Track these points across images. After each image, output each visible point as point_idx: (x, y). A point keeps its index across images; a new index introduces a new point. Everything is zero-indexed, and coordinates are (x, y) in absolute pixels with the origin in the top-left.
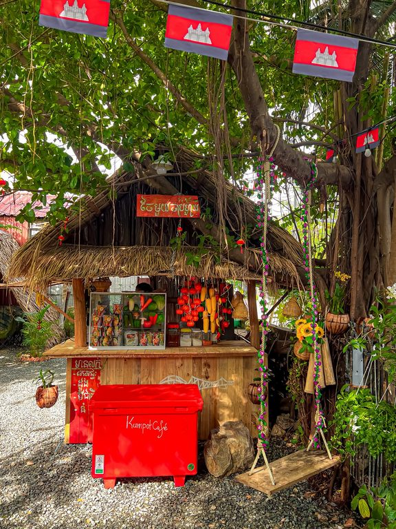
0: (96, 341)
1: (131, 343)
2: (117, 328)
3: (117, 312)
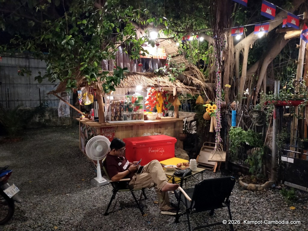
0: (113, 118)
1: (129, 119)
2: (122, 112)
3: (122, 104)
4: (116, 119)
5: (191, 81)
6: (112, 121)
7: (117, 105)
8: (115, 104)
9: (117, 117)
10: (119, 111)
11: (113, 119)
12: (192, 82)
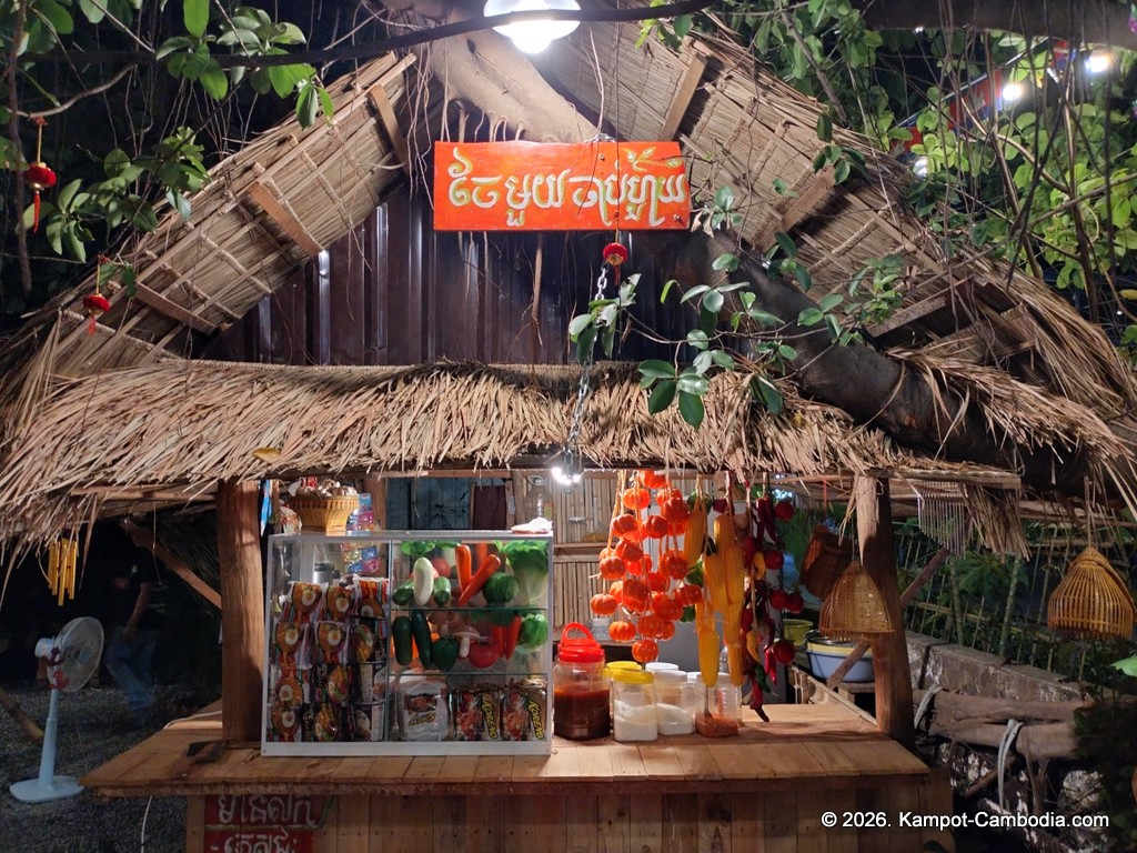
0: (289, 721)
1: (420, 729)
2: (367, 670)
3: (368, 610)
4: (312, 723)
5: (972, 405)
6: (282, 739)
7: (328, 613)
8: (312, 607)
9: (317, 709)
10: (343, 658)
11: (288, 724)
12: (975, 413)
